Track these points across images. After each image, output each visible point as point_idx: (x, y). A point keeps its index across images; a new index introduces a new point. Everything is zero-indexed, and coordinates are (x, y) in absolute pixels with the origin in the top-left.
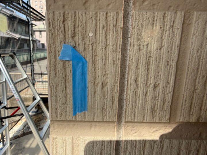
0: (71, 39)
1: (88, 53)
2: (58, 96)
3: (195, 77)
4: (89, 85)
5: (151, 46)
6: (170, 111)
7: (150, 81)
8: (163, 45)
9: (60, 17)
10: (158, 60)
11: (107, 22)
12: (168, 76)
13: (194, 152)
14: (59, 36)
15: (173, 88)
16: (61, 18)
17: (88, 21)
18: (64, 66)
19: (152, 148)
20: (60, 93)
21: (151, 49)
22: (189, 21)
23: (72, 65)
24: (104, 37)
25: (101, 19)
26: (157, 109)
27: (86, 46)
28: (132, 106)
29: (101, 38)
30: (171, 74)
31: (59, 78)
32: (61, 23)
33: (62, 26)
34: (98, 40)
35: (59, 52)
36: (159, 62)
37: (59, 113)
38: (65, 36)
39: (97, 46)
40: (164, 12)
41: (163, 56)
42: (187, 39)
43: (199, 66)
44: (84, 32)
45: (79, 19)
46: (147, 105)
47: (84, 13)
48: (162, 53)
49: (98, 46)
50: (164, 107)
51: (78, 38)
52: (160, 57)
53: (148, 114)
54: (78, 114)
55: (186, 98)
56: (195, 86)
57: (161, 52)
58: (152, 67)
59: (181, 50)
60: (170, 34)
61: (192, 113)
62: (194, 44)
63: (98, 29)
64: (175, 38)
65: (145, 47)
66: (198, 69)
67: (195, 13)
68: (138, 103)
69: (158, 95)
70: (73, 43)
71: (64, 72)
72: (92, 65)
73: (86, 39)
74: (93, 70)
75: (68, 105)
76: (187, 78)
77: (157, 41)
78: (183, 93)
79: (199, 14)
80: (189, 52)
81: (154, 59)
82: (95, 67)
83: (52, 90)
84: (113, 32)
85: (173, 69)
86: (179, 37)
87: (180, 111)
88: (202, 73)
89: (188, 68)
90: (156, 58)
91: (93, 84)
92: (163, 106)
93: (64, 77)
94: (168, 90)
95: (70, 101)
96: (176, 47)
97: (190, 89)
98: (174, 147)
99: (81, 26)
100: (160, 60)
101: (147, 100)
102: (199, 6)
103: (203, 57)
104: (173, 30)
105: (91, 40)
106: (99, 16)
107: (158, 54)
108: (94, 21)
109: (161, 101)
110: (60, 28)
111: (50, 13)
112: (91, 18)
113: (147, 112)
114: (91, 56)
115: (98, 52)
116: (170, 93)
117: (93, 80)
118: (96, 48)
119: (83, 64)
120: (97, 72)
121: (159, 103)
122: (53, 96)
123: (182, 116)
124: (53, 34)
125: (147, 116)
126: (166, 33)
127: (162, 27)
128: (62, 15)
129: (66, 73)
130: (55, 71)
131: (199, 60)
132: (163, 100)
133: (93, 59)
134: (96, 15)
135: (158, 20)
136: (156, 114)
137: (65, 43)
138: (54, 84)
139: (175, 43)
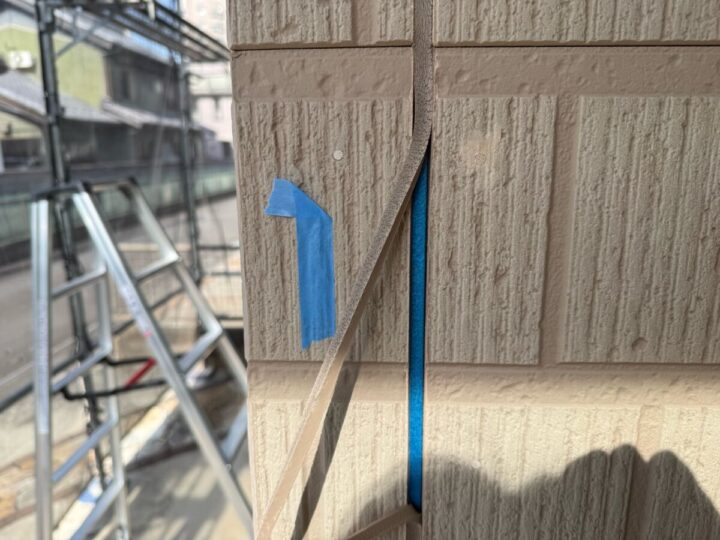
0: (292, 165)
1: (333, 199)
2: (266, 303)
3: (593, 252)
4: (339, 275)
5: (483, 179)
6: (538, 335)
7: (485, 262)
8: (511, 174)
9: (265, 115)
10: (500, 210)
11: (374, 125)
12: (529, 249)
14: (265, 160)
15: (542, 280)
16: (267, 116)
17: (331, 123)
18: (278, 231)
20: (269, 294)
21: (482, 185)
22: (571, 117)
23: (295, 228)
24: (369, 160)
25: (360, 117)
26: (507, 331)
27: (329, 181)
28: (444, 325)
29: (363, 162)
30: (536, 245)
31: (267, 258)
32: (269, 128)
33: (270, 135)
34: (356, 167)
35: (265, 196)
36: (503, 216)
37: (269, 341)
38: (278, 160)
39: (353, 181)
40: (508, 97)
41: (512, 201)
42: (570, 159)
43: (601, 223)
44: (322, 150)
45: (310, 118)
47: (320, 105)
48: (510, 194)
49: (355, 182)
50: (523, 326)
51: (309, 162)
52: (507, 203)
53: (485, 344)
54: (315, 344)
55: (576, 304)
56: (596, 272)
57: (508, 191)
58: (489, 228)
59: (557, 185)
60: (525, 148)
61: (592, 341)
62: (584, 172)
63: (355, 143)
64: (538, 157)
65: (468, 181)
66: (599, 230)
67: (582, 99)
68: (459, 317)
69: (505, 296)
70: (297, 176)
71: (278, 244)
72: (344, 227)
73: (328, 167)
74: (347, 239)
75: (289, 322)
76: (574, 255)
77: (495, 167)
78: (568, 291)
79: (591, 101)
80: (576, 190)
81: (491, 209)
82: (351, 230)
83: (252, 287)
84: (391, 147)
85: (540, 232)
86: (547, 155)
87: (563, 337)
88: (609, 241)
89: (576, 229)
90: (497, 207)
91: (347, 270)
92: (520, 324)
93: (279, 255)
94: (529, 284)
95: (294, 312)
96: (543, 179)
97: (584, 281)
99: (314, 136)
100: (507, 212)
102: (589, 83)
103: (609, 202)
104: (532, 138)
105: (338, 169)
106: (355, 111)
107: (500, 197)
108: (344, 123)
109: (516, 309)
110: (266, 141)
111: (243, 107)
112: (338, 115)
113: (482, 339)
114: (341, 204)
115: (356, 196)
116: (537, 291)
117: (347, 262)
118: (351, 188)
119: (322, 225)
120: (356, 243)
121: (509, 317)
122: (254, 302)
123: (569, 348)
124: (250, 155)
125: (482, 350)
126: (516, 148)
127: (505, 131)
128: (270, 111)
129: (283, 246)
130: (258, 242)
131: (600, 208)
132: (519, 308)
133: (346, 213)
134: (349, 109)
135: (495, 116)
136: (505, 343)
137: (278, 177)
138: (256, 273)
139: (541, 170)
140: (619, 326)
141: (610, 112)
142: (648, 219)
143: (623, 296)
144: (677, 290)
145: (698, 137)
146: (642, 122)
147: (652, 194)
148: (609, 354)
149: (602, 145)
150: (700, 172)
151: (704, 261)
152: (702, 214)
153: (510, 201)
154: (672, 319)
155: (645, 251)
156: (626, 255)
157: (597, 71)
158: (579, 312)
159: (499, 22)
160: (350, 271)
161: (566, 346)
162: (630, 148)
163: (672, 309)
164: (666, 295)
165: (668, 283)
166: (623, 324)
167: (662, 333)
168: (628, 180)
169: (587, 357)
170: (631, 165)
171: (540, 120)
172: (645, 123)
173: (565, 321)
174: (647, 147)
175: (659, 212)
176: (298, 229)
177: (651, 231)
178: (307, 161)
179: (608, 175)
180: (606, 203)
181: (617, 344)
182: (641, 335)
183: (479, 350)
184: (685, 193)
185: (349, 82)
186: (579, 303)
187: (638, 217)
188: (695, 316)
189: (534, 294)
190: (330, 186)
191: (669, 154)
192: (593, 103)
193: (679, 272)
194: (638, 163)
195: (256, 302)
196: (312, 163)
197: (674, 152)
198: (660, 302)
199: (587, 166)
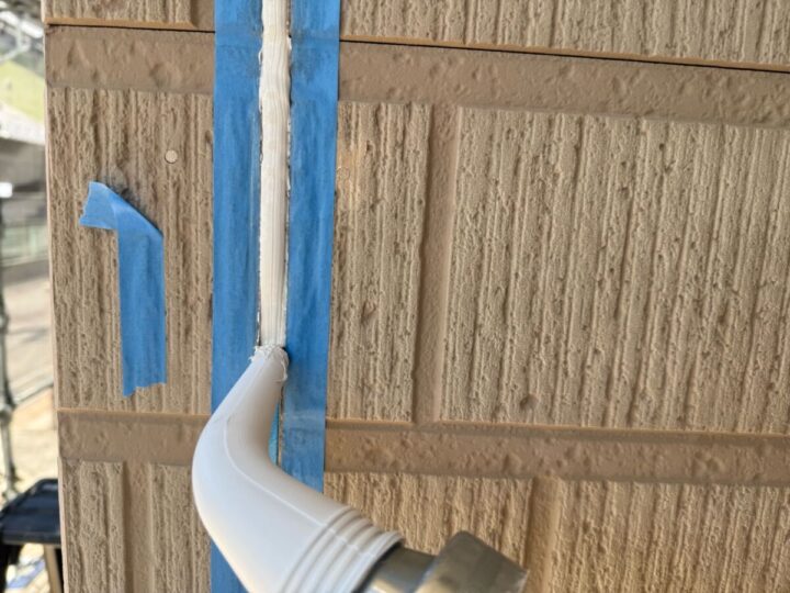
0: (115, 166)
2: (79, 336)
3: (473, 290)
4: (171, 305)
5: (348, 199)
6: (411, 387)
7: (351, 298)
8: (379, 195)
9: (83, 105)
10: (367, 236)
12: (400, 284)
13: (490, 517)
14: (81, 158)
15: (415, 320)
16: (86, 106)
17: (163, 118)
18: (96, 246)
19: (368, 501)
20: (83, 325)
21: (345, 207)
22: (448, 132)
23: (117, 244)
24: (210, 165)
25: (200, 114)
26: (375, 381)
27: (160, 188)
29: (202, 169)
30: (408, 280)
31: (81, 281)
32: (87, 122)
33: (90, 132)
34: (193, 173)
35: (80, 203)
36: (371, 244)
37: (82, 385)
38: (98, 159)
39: (189, 190)
40: (376, 103)
41: (381, 227)
42: (447, 179)
43: (482, 257)
44: (153, 150)
45: (138, 111)
47: (151, 97)
48: (378, 218)
49: (193, 191)
50: (394, 375)
51: (136, 167)
52: (374, 228)
53: (349, 397)
54: (140, 391)
55: (454, 352)
56: (476, 315)
57: (375, 214)
58: (354, 256)
59: (431, 211)
60: (395, 167)
61: (474, 397)
62: (462, 196)
63: (192, 144)
64: (410, 177)
66: (480, 267)
67: (461, 110)
69: (373, 339)
70: (120, 179)
71: (95, 263)
72: (178, 246)
73: (159, 171)
74: (181, 261)
75: (108, 363)
76: (451, 293)
77: (361, 185)
78: (444, 336)
79: (470, 114)
80: (452, 221)
81: (356, 234)
82: (187, 251)
83: (63, 316)
85: (412, 264)
86: (420, 175)
87: (441, 389)
88: (491, 279)
89: (453, 263)
90: (363, 232)
91: (181, 301)
92: (391, 373)
93: (96, 279)
94: (401, 325)
95: (114, 349)
96: (416, 203)
97: (463, 325)
98: (433, 501)
99: (143, 133)
100: (374, 239)
101: (345, 354)
102: (469, 92)
103: (491, 234)
104: (402, 153)
105: (171, 173)
106: (193, 106)
107: (366, 221)
108: (179, 119)
109: (385, 355)
110: (84, 136)
111: (56, 94)
112: (173, 110)
113: (347, 390)
114: (174, 217)
115: (193, 209)
116: (409, 334)
117: (181, 290)
118: (187, 198)
119: (150, 242)
120: (193, 267)
121: (378, 364)
122: (63, 335)
123: (447, 405)
124: (63, 152)
125: (346, 403)
126: (384, 164)
127: (372, 143)
128: (89, 100)
129: (102, 266)
130: (70, 259)
131: (480, 240)
132: (389, 354)
133: (181, 228)
134: (186, 104)
135: (360, 124)
136: (373, 396)
137: (97, 180)
138: (67, 299)
139: (413, 192)
140: (505, 379)
141: (492, 127)
142: (536, 256)
143: (508, 345)
144: (571, 339)
145: (592, 161)
146: (529, 142)
147: (540, 228)
148: (494, 416)
149: (483, 166)
150: (596, 203)
151: (602, 307)
152: (598, 252)
153: (378, 226)
154: (566, 374)
155: (533, 292)
156: (511, 299)
157: (479, 76)
158: (457, 362)
159: (364, 14)
160: (185, 302)
161: (444, 401)
162: (516, 172)
163: (565, 362)
164: (558, 346)
165: (560, 331)
166: (509, 378)
167: (555, 391)
168: (513, 209)
169: (469, 415)
170: (517, 191)
171: (412, 133)
172: (532, 143)
173: (442, 371)
174: (535, 171)
175: (549, 248)
176: (120, 245)
177: (539, 270)
178: (133, 162)
179: (490, 201)
180: (488, 234)
181: (503, 401)
182: (531, 392)
183: (342, 404)
184: (579, 226)
185: (188, 71)
186: (457, 350)
187: (525, 253)
188: (592, 371)
189: (406, 338)
190: (161, 194)
191: (560, 180)
192: (473, 115)
193: (572, 318)
194: (524, 190)
195: (67, 335)
196: (140, 165)
197: (566, 178)
198: (552, 353)
199: (466, 190)
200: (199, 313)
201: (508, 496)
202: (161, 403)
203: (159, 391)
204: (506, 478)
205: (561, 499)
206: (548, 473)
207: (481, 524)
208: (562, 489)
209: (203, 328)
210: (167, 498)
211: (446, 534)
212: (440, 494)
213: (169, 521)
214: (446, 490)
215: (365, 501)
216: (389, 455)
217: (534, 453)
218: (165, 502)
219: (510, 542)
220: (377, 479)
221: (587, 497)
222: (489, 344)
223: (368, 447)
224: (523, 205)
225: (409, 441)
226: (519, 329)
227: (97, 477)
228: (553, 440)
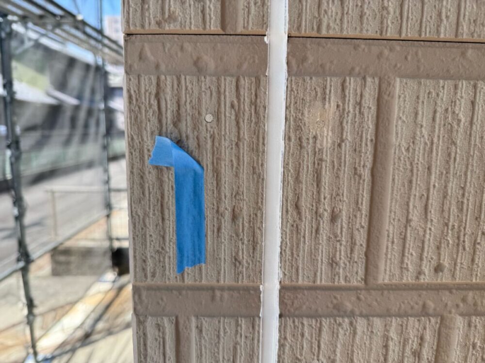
0: (172, 126)
4: (209, 213)
5: (322, 141)
6: (365, 262)
7: (324, 204)
8: (344, 137)
9: (150, 86)
10: (335, 164)
11: (238, 96)
12: (358, 195)
13: (413, 341)
14: (149, 121)
15: (367, 219)
16: (152, 87)
17: (203, 94)
18: (159, 178)
19: (335, 335)
20: (151, 229)
21: (322, 144)
23: (173, 176)
24: (234, 123)
25: (227, 89)
26: (340, 259)
27: (202, 139)
29: (229, 125)
30: (363, 192)
31: (149, 200)
32: (153, 97)
33: (154, 103)
34: (223, 128)
35: (149, 150)
36: (338, 169)
37: (150, 268)
38: (160, 121)
39: (221, 139)
40: (343, 77)
42: (389, 124)
43: (412, 175)
44: (197, 114)
45: (187, 89)
46: (320, 251)
47: (195, 79)
48: (343, 152)
49: (223, 139)
50: (353, 255)
51: (186, 124)
52: (340, 159)
53: (323, 269)
54: (188, 269)
55: (393, 238)
56: (408, 212)
57: (341, 149)
58: (327, 178)
59: (379, 145)
60: (355, 118)
61: (405, 266)
62: (399, 135)
63: (223, 109)
64: (365, 124)
65: (311, 141)
66: (411, 182)
67: (398, 80)
68: (303, 248)
69: (339, 231)
70: (175, 134)
71: (159, 188)
72: (213, 175)
73: (201, 128)
74: (215, 185)
75: (167, 252)
76: (392, 199)
77: (332, 130)
78: (387, 228)
81: (329, 163)
82: (219, 179)
83: (137, 223)
85: (366, 181)
86: (372, 122)
87: (383, 262)
88: (418, 189)
89: (393, 180)
90: (333, 162)
91: (215, 211)
92: (351, 253)
93: (160, 198)
94: (358, 222)
95: (171, 243)
96: (369, 141)
97: (399, 220)
98: (377, 333)
99: (190, 104)
100: (340, 166)
101: (321, 242)
102: (403, 68)
103: (418, 160)
104: (360, 109)
105: (209, 129)
106: (223, 85)
108: (214, 94)
110: (150, 106)
111: (132, 79)
112: (210, 87)
113: (322, 265)
114: (211, 157)
115: (223, 151)
116: (363, 227)
117: (215, 204)
118: (219, 144)
119: (195, 173)
120: (223, 188)
121: (343, 248)
122: (137, 236)
123: (388, 272)
124: (137, 117)
125: (321, 273)
126: (348, 116)
127: (340, 103)
128: (154, 82)
129: (164, 190)
130: (142, 186)
131: (411, 164)
132: (350, 240)
133: (215, 164)
134: (218, 83)
135: (332, 91)
136: (339, 269)
137: (160, 135)
138: (140, 213)
139: (367, 134)
140: (425, 254)
141: (418, 91)
142: (447, 173)
143: (428, 232)
144: (468, 226)
145: (483, 111)
146: (442, 99)
147: (449, 155)
148: (417, 278)
149: (413, 115)
154: (464, 248)
155: (445, 197)
156: (430, 201)
157: (409, 58)
158: (395, 244)
159: (336, 19)
160: (218, 211)
161: (385, 270)
163: (464, 241)
164: (459, 231)
165: (461, 221)
166: (428, 252)
167: (457, 259)
168: (432, 143)
169: (402, 279)
170: (434, 131)
171: (367, 95)
172: (444, 100)
173: (385, 251)
174: (446, 118)
175: (455, 167)
176: (176, 176)
177: (448, 182)
178: (184, 123)
179: (418, 138)
180: (416, 159)
181: (423, 268)
182: (441, 262)
183: (319, 274)
184: (474, 153)
185: (219, 61)
186: (395, 237)
187: (440, 171)
188: (481, 246)
189: (362, 230)
190: (202, 143)
191: (462, 124)
192: (406, 83)
193: (469, 213)
194: (439, 130)
195: (140, 236)
196: (188, 124)
197: (466, 121)
198: (456, 236)
199: (402, 131)
200: (226, 218)
201: (425, 328)
202: (201, 278)
203: (200, 269)
204: (424, 316)
205: (459, 328)
206: (450, 312)
207: (407, 347)
208: (460, 322)
209: (229, 227)
210: (204, 338)
211: (384, 353)
212: (381, 328)
213: (206, 352)
214: (386, 326)
215: (333, 336)
216: (349, 306)
217: (442, 300)
218: (203, 341)
219: (426, 357)
220: (341, 321)
221: (476, 326)
222: (416, 231)
223: (335, 301)
224: (439, 140)
225: (362, 297)
226: (435, 221)
227: (159, 327)
228: (454, 291)
